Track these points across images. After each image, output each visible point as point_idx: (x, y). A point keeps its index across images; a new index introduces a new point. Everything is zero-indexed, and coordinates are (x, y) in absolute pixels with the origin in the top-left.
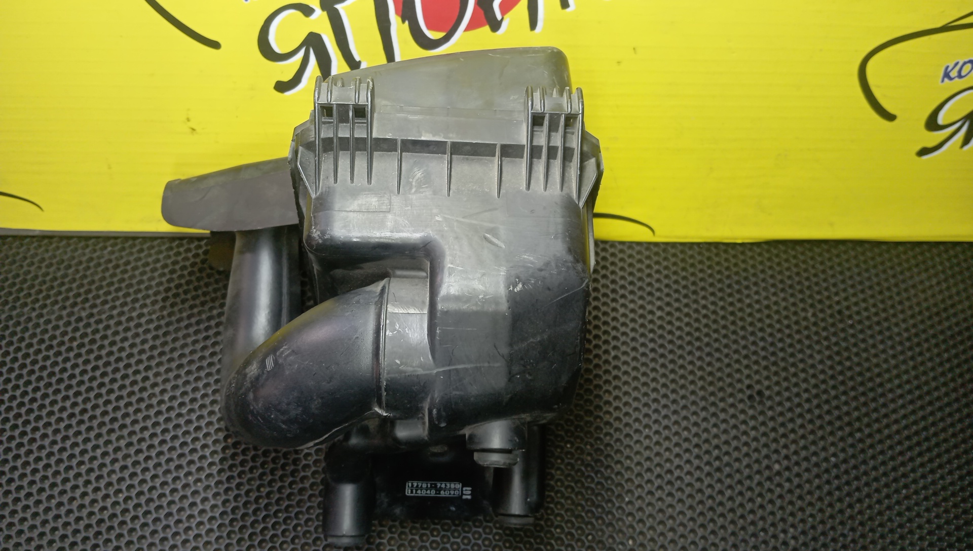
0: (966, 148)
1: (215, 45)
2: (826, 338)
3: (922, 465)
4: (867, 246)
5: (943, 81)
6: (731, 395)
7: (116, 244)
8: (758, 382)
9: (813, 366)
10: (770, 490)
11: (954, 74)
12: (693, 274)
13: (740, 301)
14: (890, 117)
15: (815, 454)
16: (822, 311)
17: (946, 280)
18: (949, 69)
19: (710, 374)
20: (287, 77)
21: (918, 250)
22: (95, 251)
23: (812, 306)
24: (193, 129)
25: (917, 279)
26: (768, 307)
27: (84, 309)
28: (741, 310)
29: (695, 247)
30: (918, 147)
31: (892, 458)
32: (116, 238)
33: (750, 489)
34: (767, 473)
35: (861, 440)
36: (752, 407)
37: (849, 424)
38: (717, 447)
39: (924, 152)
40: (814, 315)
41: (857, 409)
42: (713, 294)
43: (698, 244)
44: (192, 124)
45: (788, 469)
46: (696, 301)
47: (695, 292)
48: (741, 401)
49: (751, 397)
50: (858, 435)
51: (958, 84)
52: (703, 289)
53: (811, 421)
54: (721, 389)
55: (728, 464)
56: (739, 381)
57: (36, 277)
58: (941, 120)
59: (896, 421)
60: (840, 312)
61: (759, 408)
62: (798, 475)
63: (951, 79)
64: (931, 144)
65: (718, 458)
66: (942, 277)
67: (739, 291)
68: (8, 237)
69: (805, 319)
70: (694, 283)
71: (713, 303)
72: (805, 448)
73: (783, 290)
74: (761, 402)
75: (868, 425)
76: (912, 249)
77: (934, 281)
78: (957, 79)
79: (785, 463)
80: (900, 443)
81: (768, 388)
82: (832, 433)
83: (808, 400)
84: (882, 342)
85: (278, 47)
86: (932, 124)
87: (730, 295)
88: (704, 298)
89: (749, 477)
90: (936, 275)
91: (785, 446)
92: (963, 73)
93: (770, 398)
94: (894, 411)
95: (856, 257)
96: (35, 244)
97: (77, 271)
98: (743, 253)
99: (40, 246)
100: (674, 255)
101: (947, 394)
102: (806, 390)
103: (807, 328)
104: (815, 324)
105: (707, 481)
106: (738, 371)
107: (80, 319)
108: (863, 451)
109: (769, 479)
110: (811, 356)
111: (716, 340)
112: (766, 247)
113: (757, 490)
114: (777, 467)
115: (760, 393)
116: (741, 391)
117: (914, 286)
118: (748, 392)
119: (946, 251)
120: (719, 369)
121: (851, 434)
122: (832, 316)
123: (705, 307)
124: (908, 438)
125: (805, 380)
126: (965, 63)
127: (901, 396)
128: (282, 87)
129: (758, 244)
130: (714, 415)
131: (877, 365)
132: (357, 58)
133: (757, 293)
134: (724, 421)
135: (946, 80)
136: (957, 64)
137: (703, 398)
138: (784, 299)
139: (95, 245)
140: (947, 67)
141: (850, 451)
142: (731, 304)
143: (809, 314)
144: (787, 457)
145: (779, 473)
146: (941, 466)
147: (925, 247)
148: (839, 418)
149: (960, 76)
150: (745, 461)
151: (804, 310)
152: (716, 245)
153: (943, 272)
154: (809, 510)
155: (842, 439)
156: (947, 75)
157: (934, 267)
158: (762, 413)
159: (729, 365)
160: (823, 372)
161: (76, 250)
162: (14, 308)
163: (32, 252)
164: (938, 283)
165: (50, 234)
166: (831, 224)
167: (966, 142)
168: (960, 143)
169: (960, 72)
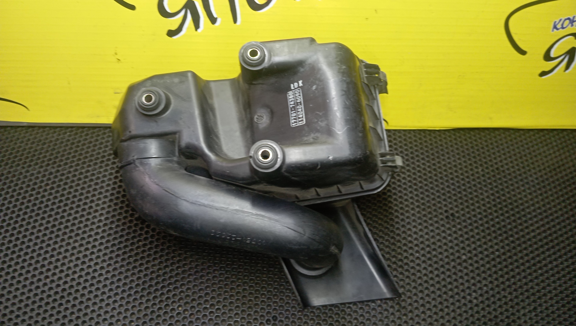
0: (567, 71)
1: (133, 8)
2: (490, 184)
3: (549, 256)
4: (512, 131)
5: (553, 31)
6: (436, 216)
7: (72, 131)
8: (451, 209)
9: (483, 199)
10: (460, 271)
11: (559, 26)
12: (411, 148)
13: (439, 162)
14: (523, 53)
15: (486, 249)
16: (487, 168)
17: (558, 150)
18: (557, 23)
19: (423, 204)
20: (174, 27)
21: (541, 134)
22: (59, 135)
23: (481, 165)
24: (119, 60)
25: (542, 150)
26: (455, 166)
27: (53, 168)
28: (440, 168)
29: (412, 132)
30: (540, 71)
31: (532, 252)
32: (72, 127)
33: (448, 270)
34: (458, 261)
35: (513, 242)
36: (448, 223)
37: (505, 232)
38: (428, 246)
39: (543, 74)
40: (483, 170)
41: (510, 224)
42: (423, 159)
43: (414, 130)
44: (118, 57)
45: (470, 258)
46: (413, 163)
47: (412, 158)
48: (442, 219)
49: (447, 217)
50: (511, 239)
51: (562, 32)
52: (417, 156)
53: (483, 231)
54: (430, 213)
55: (435, 256)
56: (440, 208)
57: (25, 149)
58: (553, 54)
59: (533, 231)
60: (497, 169)
61: (453, 223)
62: (477, 262)
63: (557, 29)
64: (547, 69)
65: (429, 252)
66: (556, 148)
67: (438, 157)
68: (8, 127)
69: (477, 173)
70: (412, 153)
71: (423, 164)
72: (480, 246)
73: (464, 157)
74: (453, 220)
75: (517, 233)
76: (538, 133)
77: (551, 151)
78: (561, 30)
79: (469, 255)
80: (536, 243)
81: (457, 212)
82: (495, 238)
83: (481, 219)
84: (523, 186)
85: (169, 10)
86: (547, 57)
87: (433, 159)
88: (418, 161)
89: (448, 263)
90: (553, 148)
91: (469, 245)
92: (565, 26)
93: (458, 218)
94: (532, 225)
95: (505, 138)
96: (24, 131)
97: (49, 146)
98: (440, 136)
99: (27, 132)
100: (400, 137)
101: (562, 215)
102: (480, 213)
103: (478, 178)
104: (483, 176)
105: (423, 265)
106: (439, 202)
107: (51, 173)
108: (514, 248)
109: (460, 264)
110: (482, 194)
111: (426, 185)
112: (453, 132)
113: (453, 270)
114: (464, 257)
115: (452, 215)
116: (441, 214)
117: (540, 154)
118: (446, 214)
119: (558, 134)
120: (428, 201)
121: (507, 238)
122: (493, 171)
123: (418, 166)
124: (541, 240)
125: (479, 208)
126: (566, 19)
127: (535, 216)
128: (171, 33)
129: (448, 131)
130: (426, 227)
131: (521, 199)
132: (215, 16)
133: (449, 158)
134: (432, 231)
135: (555, 30)
136: (561, 20)
137: (419, 218)
138: (465, 162)
139: (60, 132)
140: (555, 22)
141: (507, 248)
142: (434, 164)
143: (480, 170)
144: (470, 252)
145: (465, 261)
146: (560, 257)
148: (499, 229)
149: (563, 28)
150: (446, 254)
151: (476, 167)
152: (424, 131)
153: (557, 146)
154: (484, 282)
155: (502, 241)
156: (555, 27)
157: (551, 143)
158: (454, 226)
159: (433, 199)
160: (489, 203)
161: (48, 134)
162: (12, 167)
163: (22, 135)
164: (554, 152)
165: (33, 125)
166: (491, 118)
167: (567, 67)
168: (564, 69)
169: (562, 25)
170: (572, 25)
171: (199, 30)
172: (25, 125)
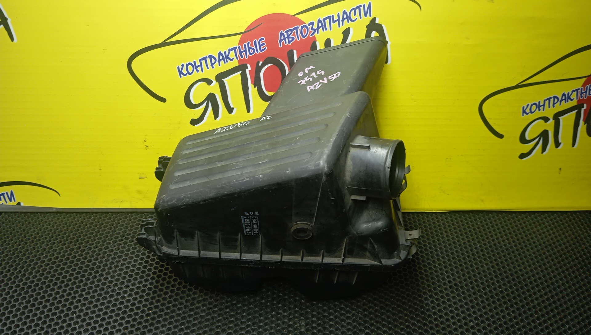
0: (544, 153)
1: (163, 100)
5: (523, 115)
7: (96, 216)
11: (528, 111)
14: (501, 136)
18: (525, 108)
20: (197, 117)
22: (84, 219)
24: (147, 147)
30: (519, 154)
36: (452, 292)
38: (435, 313)
39: (522, 156)
44: (146, 144)
48: (446, 289)
49: (451, 287)
50: (516, 306)
51: (531, 117)
55: (442, 323)
57: (51, 230)
58: (528, 136)
61: (457, 292)
63: (527, 114)
64: (525, 152)
65: (436, 319)
68: (38, 213)
69: (476, 248)
74: (457, 290)
77: (545, 230)
78: (530, 114)
79: (476, 321)
81: (460, 282)
84: (521, 259)
85: (194, 101)
86: (523, 140)
90: (546, 227)
92: (533, 111)
93: (462, 287)
96: (52, 216)
98: (437, 217)
99: (55, 217)
103: (477, 252)
107: (72, 250)
110: (482, 266)
114: (471, 324)
115: (456, 285)
116: (445, 284)
126: (532, 105)
128: (194, 122)
129: (444, 213)
132: (232, 106)
135: (524, 114)
136: (528, 105)
139: (85, 216)
140: (524, 107)
147: (537, 214)
149: (532, 112)
152: (422, 213)
156: (524, 112)
158: (459, 295)
161: (74, 219)
162: (37, 244)
163: (50, 219)
164: (548, 231)
165: (61, 211)
166: (482, 201)
167: (544, 149)
168: (541, 151)
169: (530, 109)
170: (539, 110)
171: (218, 119)
172: (54, 210)
